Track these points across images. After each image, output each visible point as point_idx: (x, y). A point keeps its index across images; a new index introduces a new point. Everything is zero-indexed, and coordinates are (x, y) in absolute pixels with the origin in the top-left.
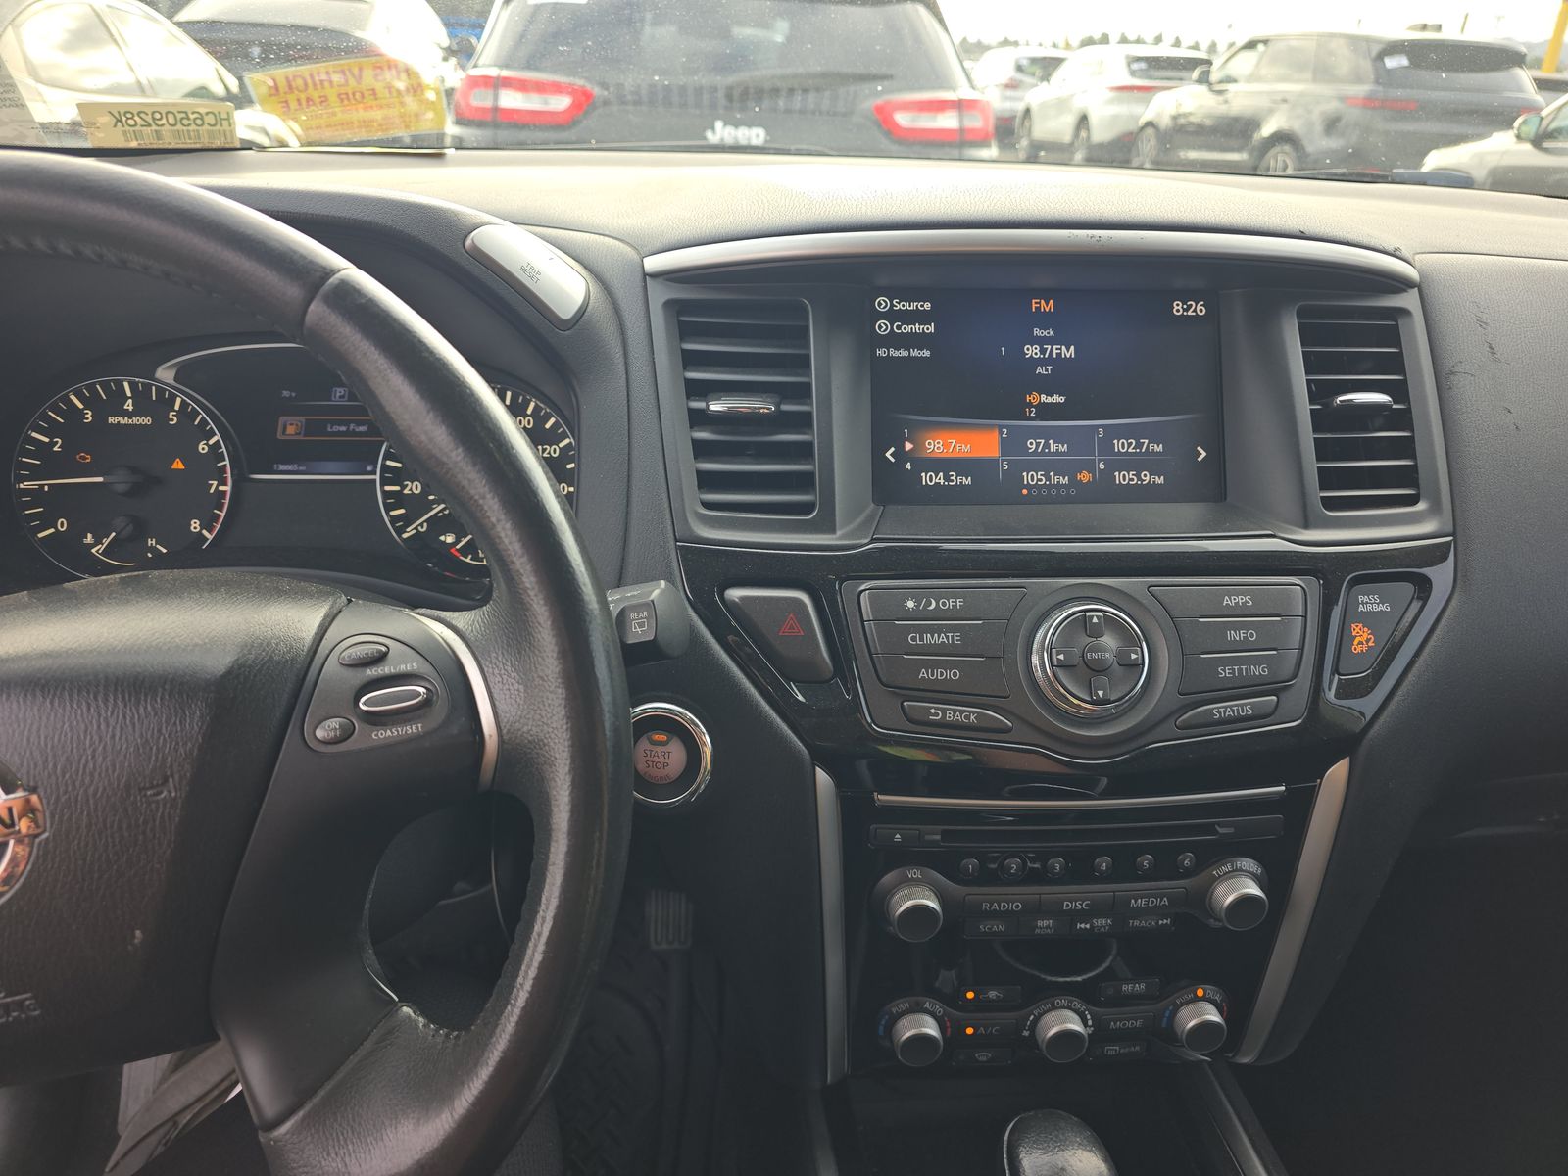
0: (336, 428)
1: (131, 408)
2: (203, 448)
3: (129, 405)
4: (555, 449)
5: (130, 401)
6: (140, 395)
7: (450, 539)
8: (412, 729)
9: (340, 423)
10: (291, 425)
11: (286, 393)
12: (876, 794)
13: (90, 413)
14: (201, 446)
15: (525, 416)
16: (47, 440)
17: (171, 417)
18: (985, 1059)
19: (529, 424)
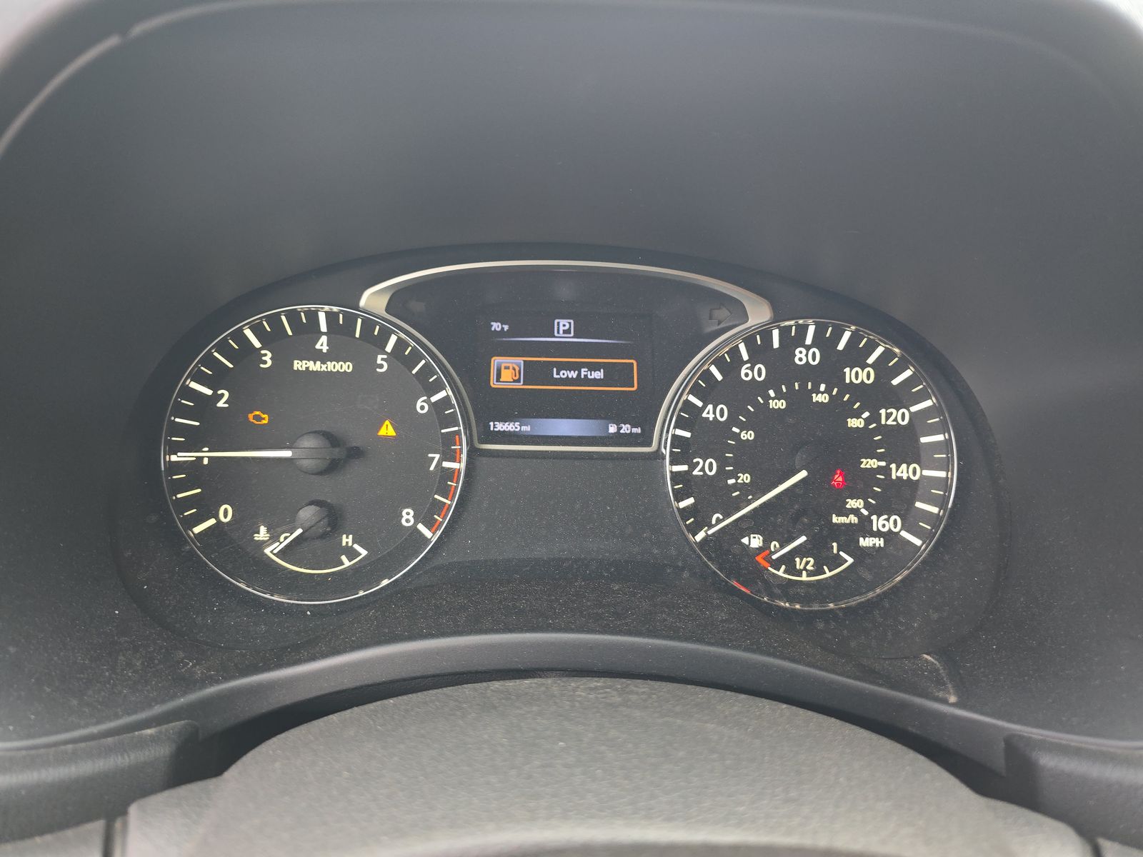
0: (564, 374)
1: (325, 348)
2: (421, 406)
3: (323, 344)
4: (903, 415)
5: (324, 339)
6: (340, 330)
7: (755, 542)
9: (569, 367)
10: (507, 368)
11: (496, 326)
13: (269, 355)
14: (419, 404)
15: (863, 366)
16: (209, 392)
17: (379, 361)
19: (868, 378)
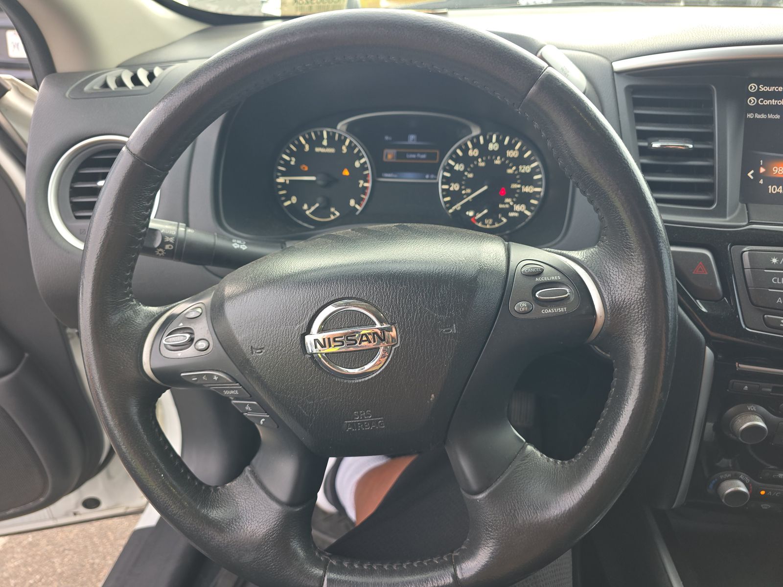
0: (411, 156)
2: (358, 164)
3: (325, 143)
4: (528, 168)
5: (325, 141)
6: (331, 137)
7: (471, 214)
8: (561, 310)
9: (413, 153)
10: (390, 154)
11: (387, 138)
12: (737, 363)
13: (308, 146)
14: (356, 163)
15: (514, 150)
16: (289, 159)
17: (343, 148)
18: (766, 508)
19: (515, 154)
